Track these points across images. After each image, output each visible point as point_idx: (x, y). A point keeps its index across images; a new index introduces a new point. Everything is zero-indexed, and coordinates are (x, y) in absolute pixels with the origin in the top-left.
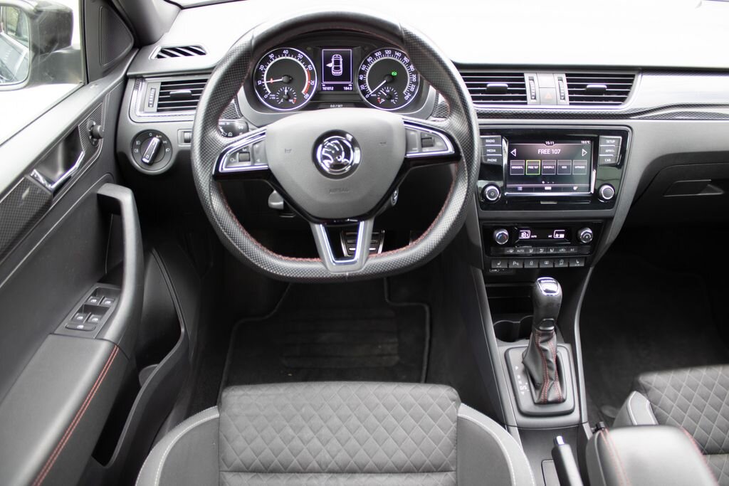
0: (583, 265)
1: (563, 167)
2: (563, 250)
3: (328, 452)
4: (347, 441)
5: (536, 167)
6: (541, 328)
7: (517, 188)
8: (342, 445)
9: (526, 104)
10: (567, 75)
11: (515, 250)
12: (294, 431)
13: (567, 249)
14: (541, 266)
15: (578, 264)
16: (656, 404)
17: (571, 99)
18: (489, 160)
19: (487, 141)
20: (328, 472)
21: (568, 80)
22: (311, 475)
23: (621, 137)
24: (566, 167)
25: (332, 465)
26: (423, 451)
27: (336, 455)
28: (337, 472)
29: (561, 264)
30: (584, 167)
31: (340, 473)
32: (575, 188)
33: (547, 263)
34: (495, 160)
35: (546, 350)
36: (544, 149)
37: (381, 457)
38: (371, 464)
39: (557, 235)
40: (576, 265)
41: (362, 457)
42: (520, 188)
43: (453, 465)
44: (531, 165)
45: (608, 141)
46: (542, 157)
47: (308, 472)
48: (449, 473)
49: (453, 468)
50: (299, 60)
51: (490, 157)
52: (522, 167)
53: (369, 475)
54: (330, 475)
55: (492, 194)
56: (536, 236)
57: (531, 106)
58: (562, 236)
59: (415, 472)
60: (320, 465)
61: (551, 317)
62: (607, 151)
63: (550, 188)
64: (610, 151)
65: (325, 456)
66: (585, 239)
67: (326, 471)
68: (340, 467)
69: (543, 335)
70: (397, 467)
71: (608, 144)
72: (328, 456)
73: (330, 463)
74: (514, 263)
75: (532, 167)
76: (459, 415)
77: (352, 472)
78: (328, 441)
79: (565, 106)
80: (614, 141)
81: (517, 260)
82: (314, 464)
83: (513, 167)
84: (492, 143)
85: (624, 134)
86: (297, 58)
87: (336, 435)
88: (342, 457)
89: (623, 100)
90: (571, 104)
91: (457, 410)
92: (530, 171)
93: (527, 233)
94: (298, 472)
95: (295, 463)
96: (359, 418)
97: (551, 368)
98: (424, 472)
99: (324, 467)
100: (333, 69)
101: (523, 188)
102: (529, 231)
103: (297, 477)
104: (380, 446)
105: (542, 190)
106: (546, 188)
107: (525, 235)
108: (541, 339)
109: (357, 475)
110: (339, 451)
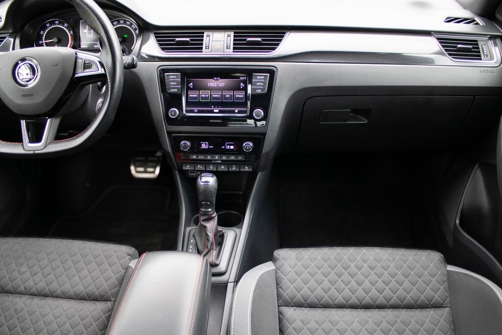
0: (251, 170)
1: (227, 96)
2: (233, 158)
3: (34, 281)
4: (47, 275)
5: (207, 96)
6: (203, 210)
7: (194, 111)
8: (44, 278)
9: (202, 52)
10: (235, 33)
11: (197, 157)
12: (17, 266)
13: (236, 157)
14: (218, 170)
15: (247, 169)
16: (279, 270)
17: (234, 48)
18: (171, 90)
19: (170, 77)
20: (29, 295)
21: (235, 36)
22: (18, 295)
23: (268, 75)
24: (229, 96)
25: (34, 290)
26: (95, 286)
27: (38, 284)
28: (36, 295)
29: (233, 168)
30: (242, 96)
31: (38, 296)
32: (236, 111)
33: (223, 167)
34: (176, 90)
35: (205, 227)
36: (212, 83)
37: (67, 287)
38: (59, 292)
39: (228, 147)
40: (245, 170)
41: (55, 287)
42: (196, 111)
43: (113, 297)
44: (204, 94)
45: (258, 77)
46: (211, 89)
47: (16, 294)
48: (109, 302)
49: (113, 300)
50: (65, 28)
51: (173, 88)
52: (196, 96)
53: (55, 298)
54: (30, 296)
55: (173, 114)
56: (212, 147)
57: (205, 53)
58: (232, 147)
59: (87, 300)
60: (25, 289)
61: (209, 202)
62: (258, 84)
63: (217, 111)
64: (260, 84)
65: (30, 283)
66: (246, 149)
67: (29, 293)
68: (38, 291)
69: (203, 215)
70: (75, 295)
71: (259, 79)
72: (32, 284)
73: (32, 288)
74: (199, 166)
75: (204, 96)
76: (130, 265)
77: (46, 296)
78: (36, 274)
79: (230, 53)
80: (263, 77)
81: (201, 164)
82: (22, 289)
83: (190, 96)
84: (174, 78)
85: (272, 73)
86: (64, 26)
87: (43, 271)
88: (41, 285)
89: (274, 49)
90: (234, 52)
91: (130, 262)
92: (202, 98)
93: (206, 144)
94: (10, 293)
95: (10, 286)
96: (61, 261)
97: (208, 240)
98: (93, 300)
99: (28, 290)
100: (87, 33)
101: (198, 111)
102: (207, 143)
103: (8, 296)
104: (69, 280)
105: (212, 112)
106: (215, 111)
107: (204, 146)
108: (202, 218)
109: (48, 298)
110: (41, 281)
